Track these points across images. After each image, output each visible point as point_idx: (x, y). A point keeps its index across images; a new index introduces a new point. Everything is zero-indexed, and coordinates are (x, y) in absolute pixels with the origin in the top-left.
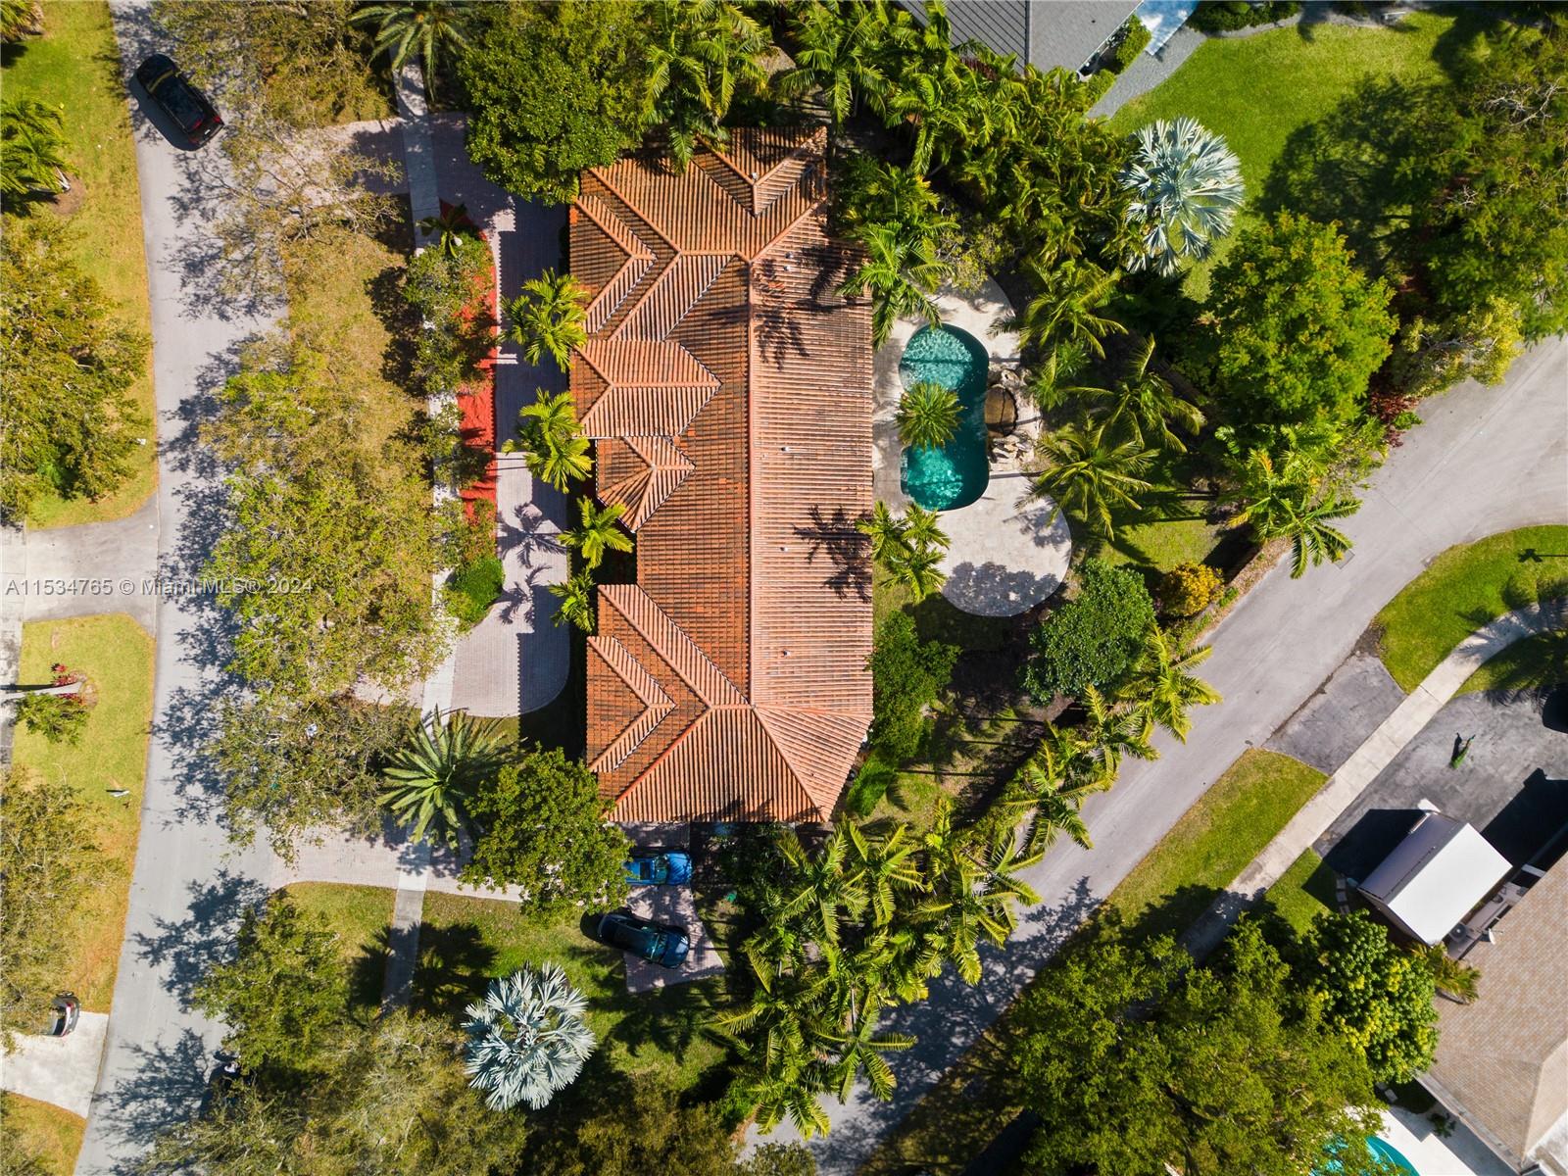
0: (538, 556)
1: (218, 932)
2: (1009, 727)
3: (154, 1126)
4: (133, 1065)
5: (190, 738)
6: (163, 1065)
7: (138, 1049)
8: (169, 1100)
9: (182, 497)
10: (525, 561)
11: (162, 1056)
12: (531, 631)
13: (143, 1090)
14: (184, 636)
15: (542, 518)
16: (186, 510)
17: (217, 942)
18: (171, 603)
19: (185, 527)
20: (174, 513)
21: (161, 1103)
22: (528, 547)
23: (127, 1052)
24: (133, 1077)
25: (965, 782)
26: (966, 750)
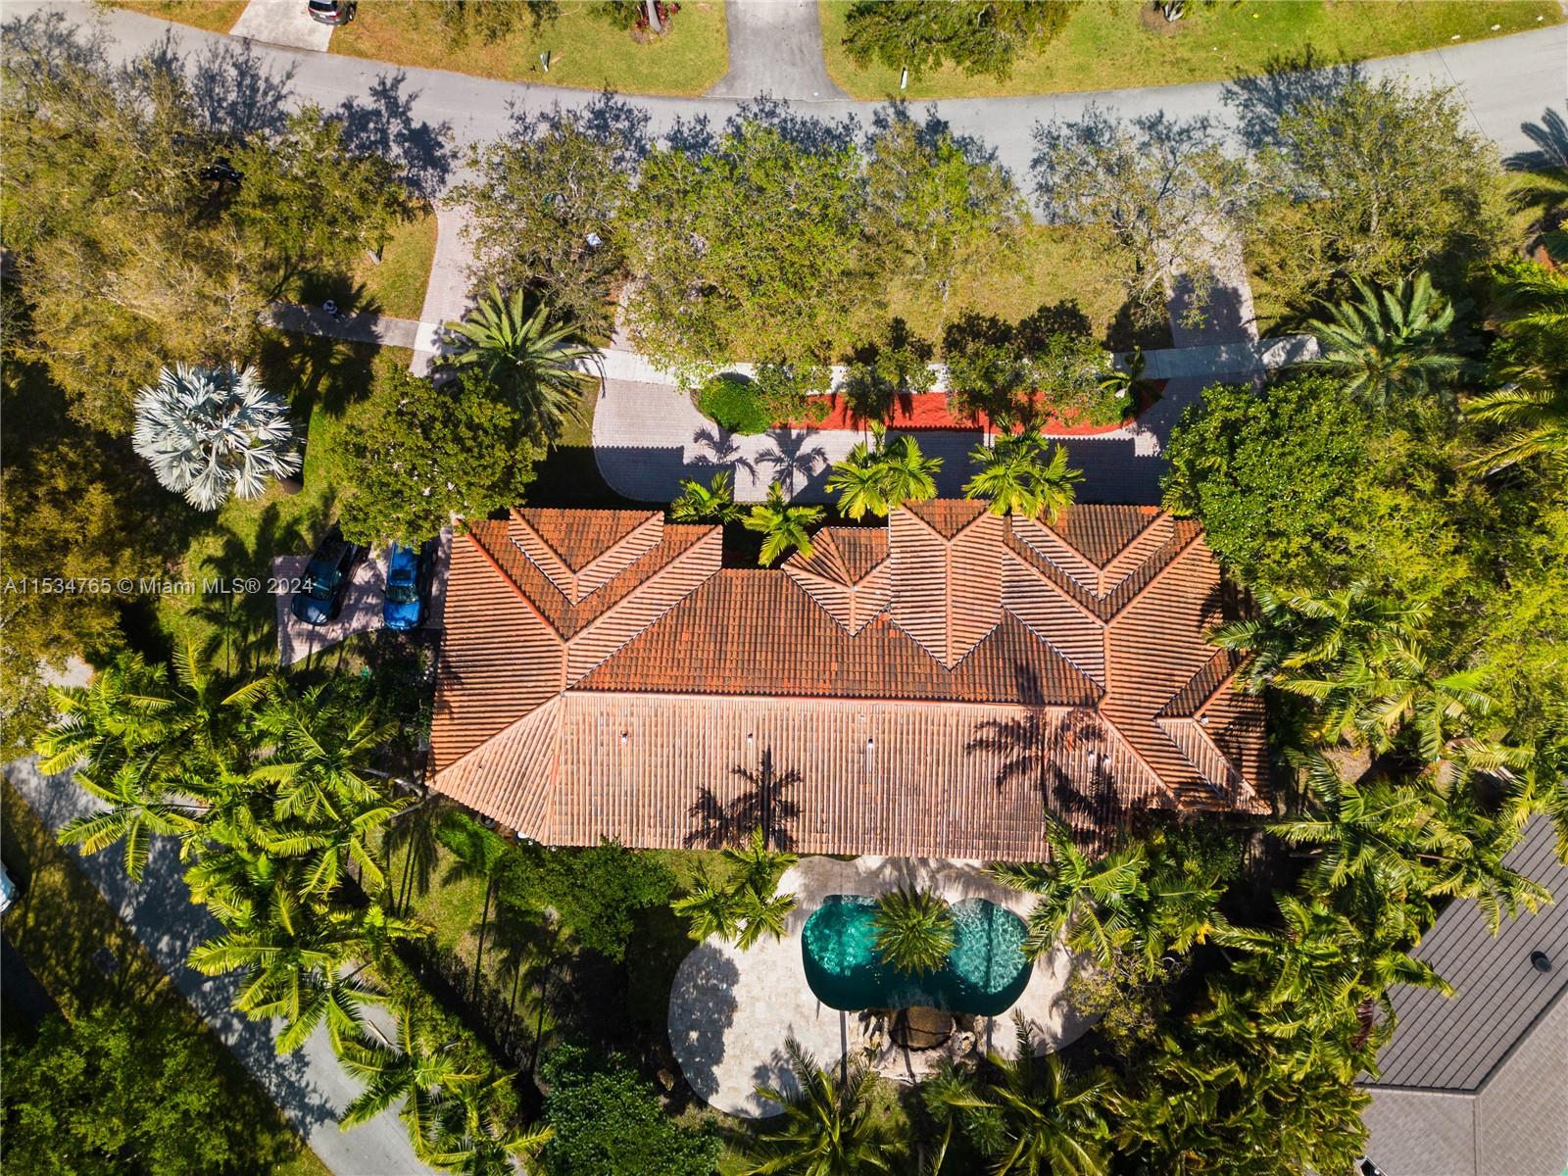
0: (767, 471)
1: (396, 150)
2: (531, 1023)
3: (211, 90)
4: (274, 72)
5: (597, 127)
6: (269, 99)
7: (289, 76)
8: (234, 104)
9: (846, 121)
10: (763, 457)
11: (279, 97)
12: (686, 461)
13: (248, 81)
14: (703, 121)
15: (810, 477)
16: (832, 125)
17: (387, 148)
18: (738, 110)
19: (815, 124)
20: (832, 114)
21: (232, 97)
22: (779, 460)
23: (288, 67)
24: (263, 73)
25: (470, 963)
26: (508, 966)
